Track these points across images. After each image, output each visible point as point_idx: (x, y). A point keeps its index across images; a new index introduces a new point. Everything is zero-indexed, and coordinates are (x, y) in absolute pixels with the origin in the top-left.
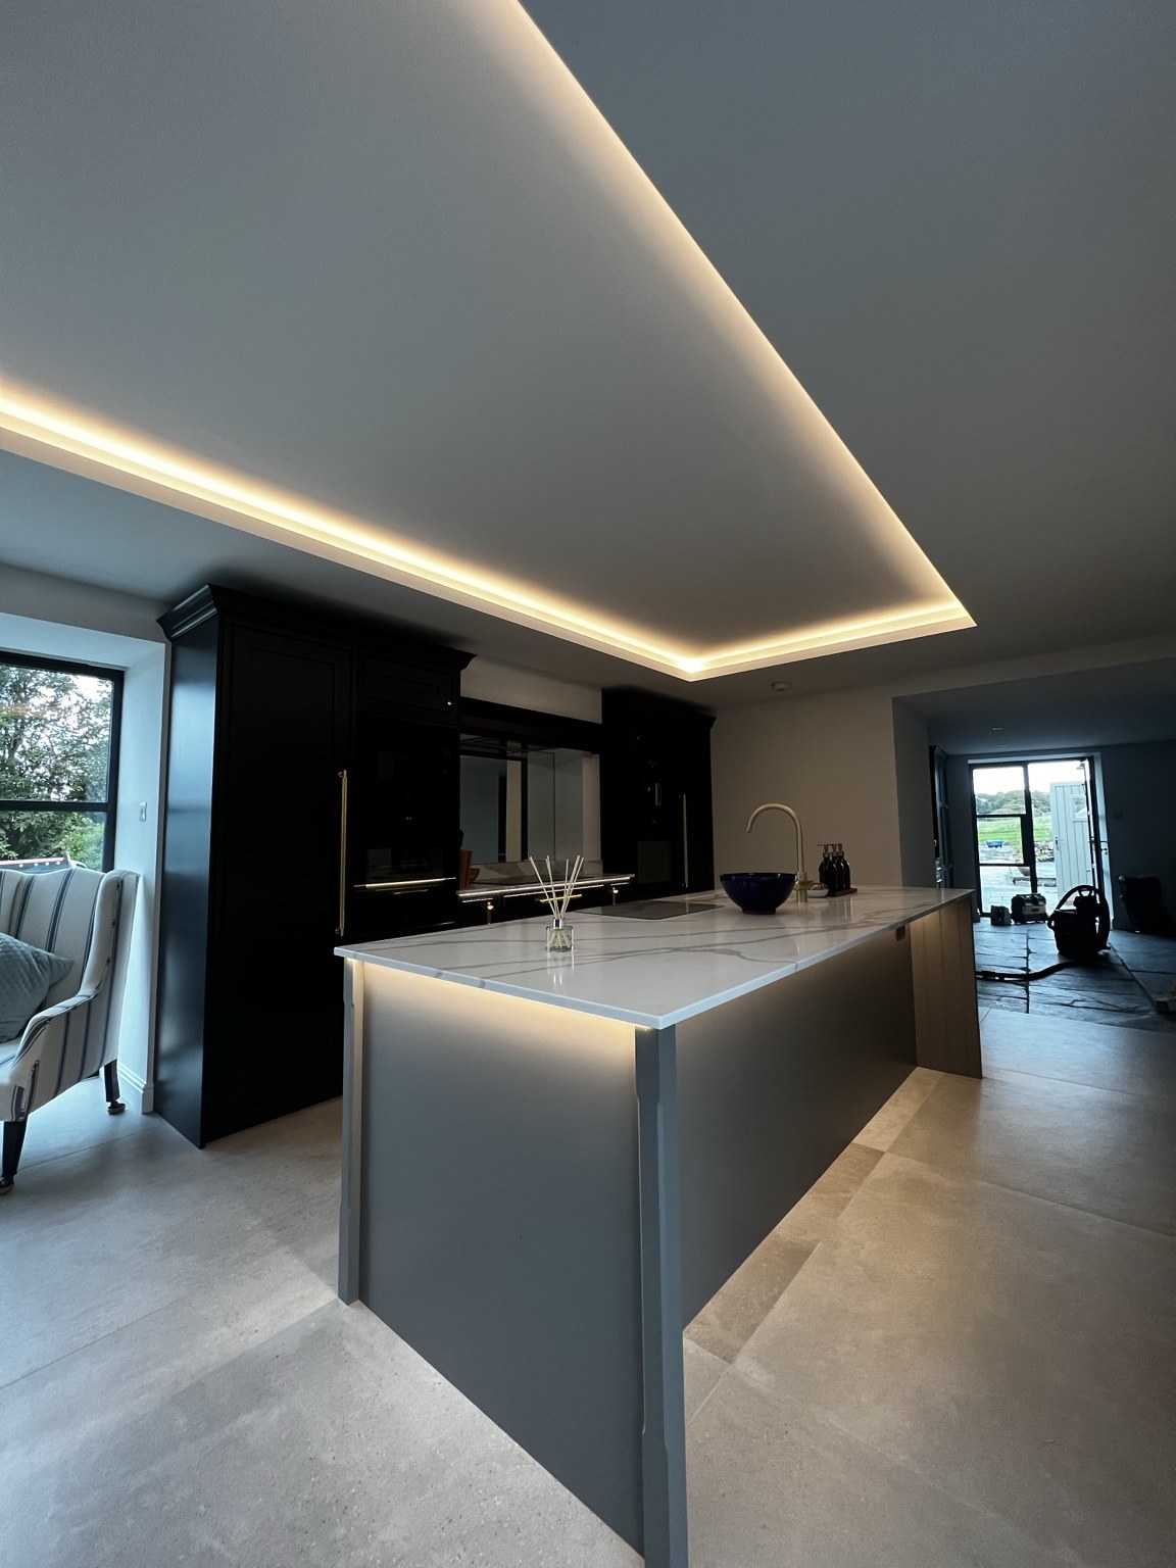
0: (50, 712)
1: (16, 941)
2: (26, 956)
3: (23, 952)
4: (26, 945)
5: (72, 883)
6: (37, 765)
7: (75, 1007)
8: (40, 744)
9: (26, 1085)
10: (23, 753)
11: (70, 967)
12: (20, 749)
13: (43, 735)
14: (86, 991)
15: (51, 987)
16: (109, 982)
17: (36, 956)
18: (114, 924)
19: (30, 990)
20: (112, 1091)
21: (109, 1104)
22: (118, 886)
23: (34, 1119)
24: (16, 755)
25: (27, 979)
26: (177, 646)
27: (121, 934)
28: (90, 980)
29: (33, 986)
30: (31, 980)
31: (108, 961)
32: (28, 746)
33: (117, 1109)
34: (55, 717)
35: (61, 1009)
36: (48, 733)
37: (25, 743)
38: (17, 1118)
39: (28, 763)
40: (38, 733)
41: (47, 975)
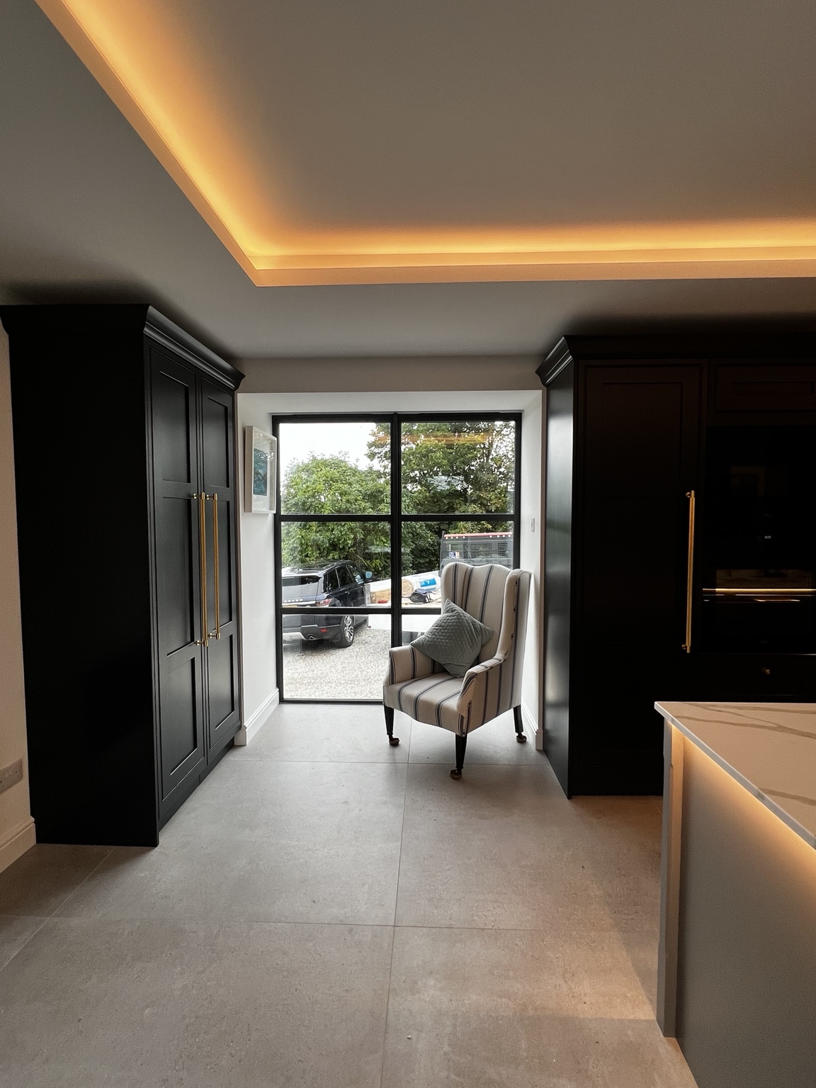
0: (505, 429)
1: (464, 612)
2: (468, 623)
3: (466, 620)
4: (469, 615)
5: (493, 575)
6: (500, 467)
7: (491, 668)
8: (501, 453)
9: (465, 715)
10: (492, 459)
11: (493, 635)
12: (491, 457)
13: (502, 446)
14: (499, 655)
15: (482, 646)
16: (513, 649)
17: (473, 622)
18: (515, 610)
19: (471, 647)
20: (519, 727)
21: (517, 734)
22: (516, 583)
23: (471, 736)
24: (490, 461)
25: (470, 640)
26: (550, 388)
27: (519, 616)
28: (501, 649)
29: (473, 644)
30: (471, 641)
31: (512, 637)
32: (495, 455)
33: (521, 739)
34: (508, 433)
35: (483, 668)
36: (505, 444)
37: (493, 452)
38: (461, 734)
39: (495, 465)
40: (499, 445)
41: (480, 638)
